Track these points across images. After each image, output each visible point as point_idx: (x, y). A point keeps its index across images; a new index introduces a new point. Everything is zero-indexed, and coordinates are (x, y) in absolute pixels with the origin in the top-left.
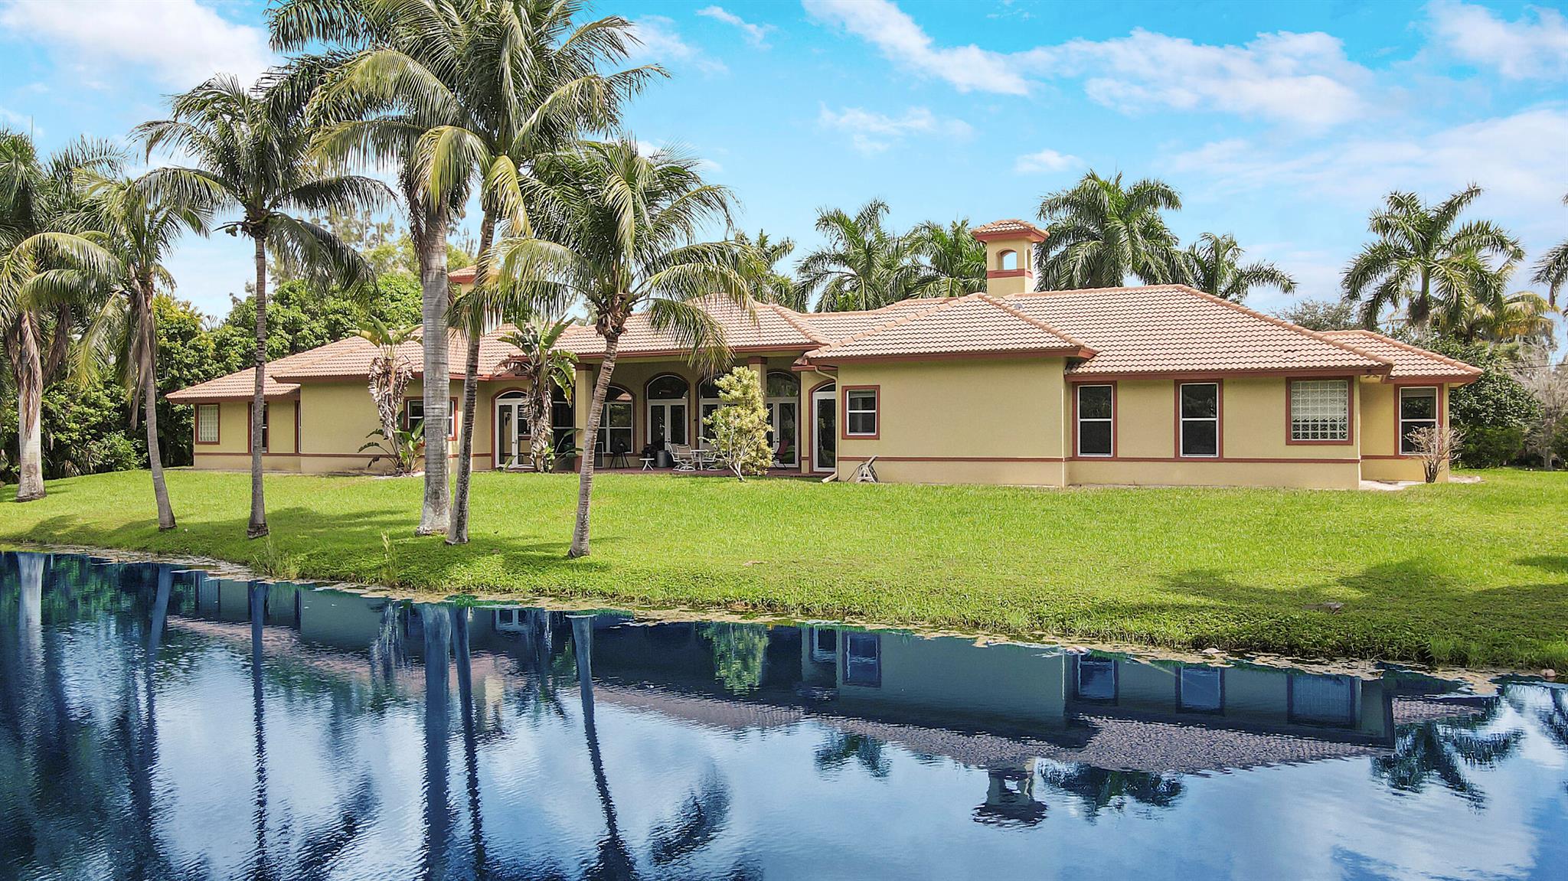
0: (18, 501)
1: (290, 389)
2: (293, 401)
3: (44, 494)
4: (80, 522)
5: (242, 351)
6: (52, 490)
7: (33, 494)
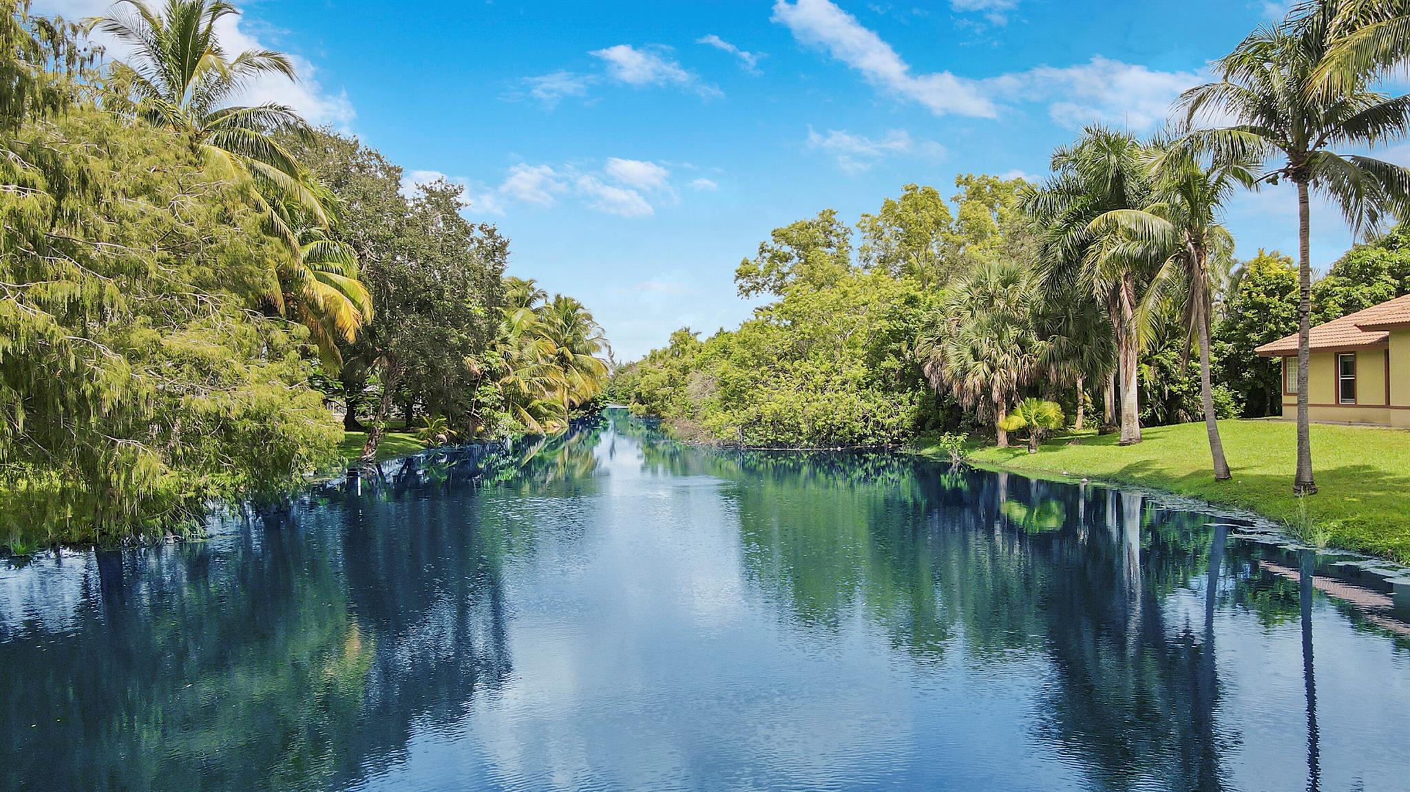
0: (1120, 445)
1: (1379, 337)
2: (1382, 349)
3: (1140, 440)
4: (1158, 466)
5: (1342, 301)
6: (1148, 436)
7: (1131, 439)
